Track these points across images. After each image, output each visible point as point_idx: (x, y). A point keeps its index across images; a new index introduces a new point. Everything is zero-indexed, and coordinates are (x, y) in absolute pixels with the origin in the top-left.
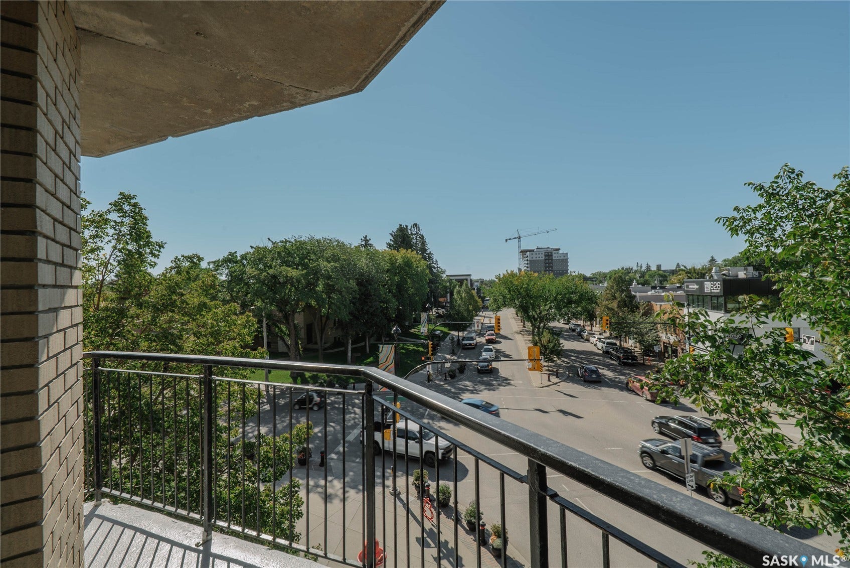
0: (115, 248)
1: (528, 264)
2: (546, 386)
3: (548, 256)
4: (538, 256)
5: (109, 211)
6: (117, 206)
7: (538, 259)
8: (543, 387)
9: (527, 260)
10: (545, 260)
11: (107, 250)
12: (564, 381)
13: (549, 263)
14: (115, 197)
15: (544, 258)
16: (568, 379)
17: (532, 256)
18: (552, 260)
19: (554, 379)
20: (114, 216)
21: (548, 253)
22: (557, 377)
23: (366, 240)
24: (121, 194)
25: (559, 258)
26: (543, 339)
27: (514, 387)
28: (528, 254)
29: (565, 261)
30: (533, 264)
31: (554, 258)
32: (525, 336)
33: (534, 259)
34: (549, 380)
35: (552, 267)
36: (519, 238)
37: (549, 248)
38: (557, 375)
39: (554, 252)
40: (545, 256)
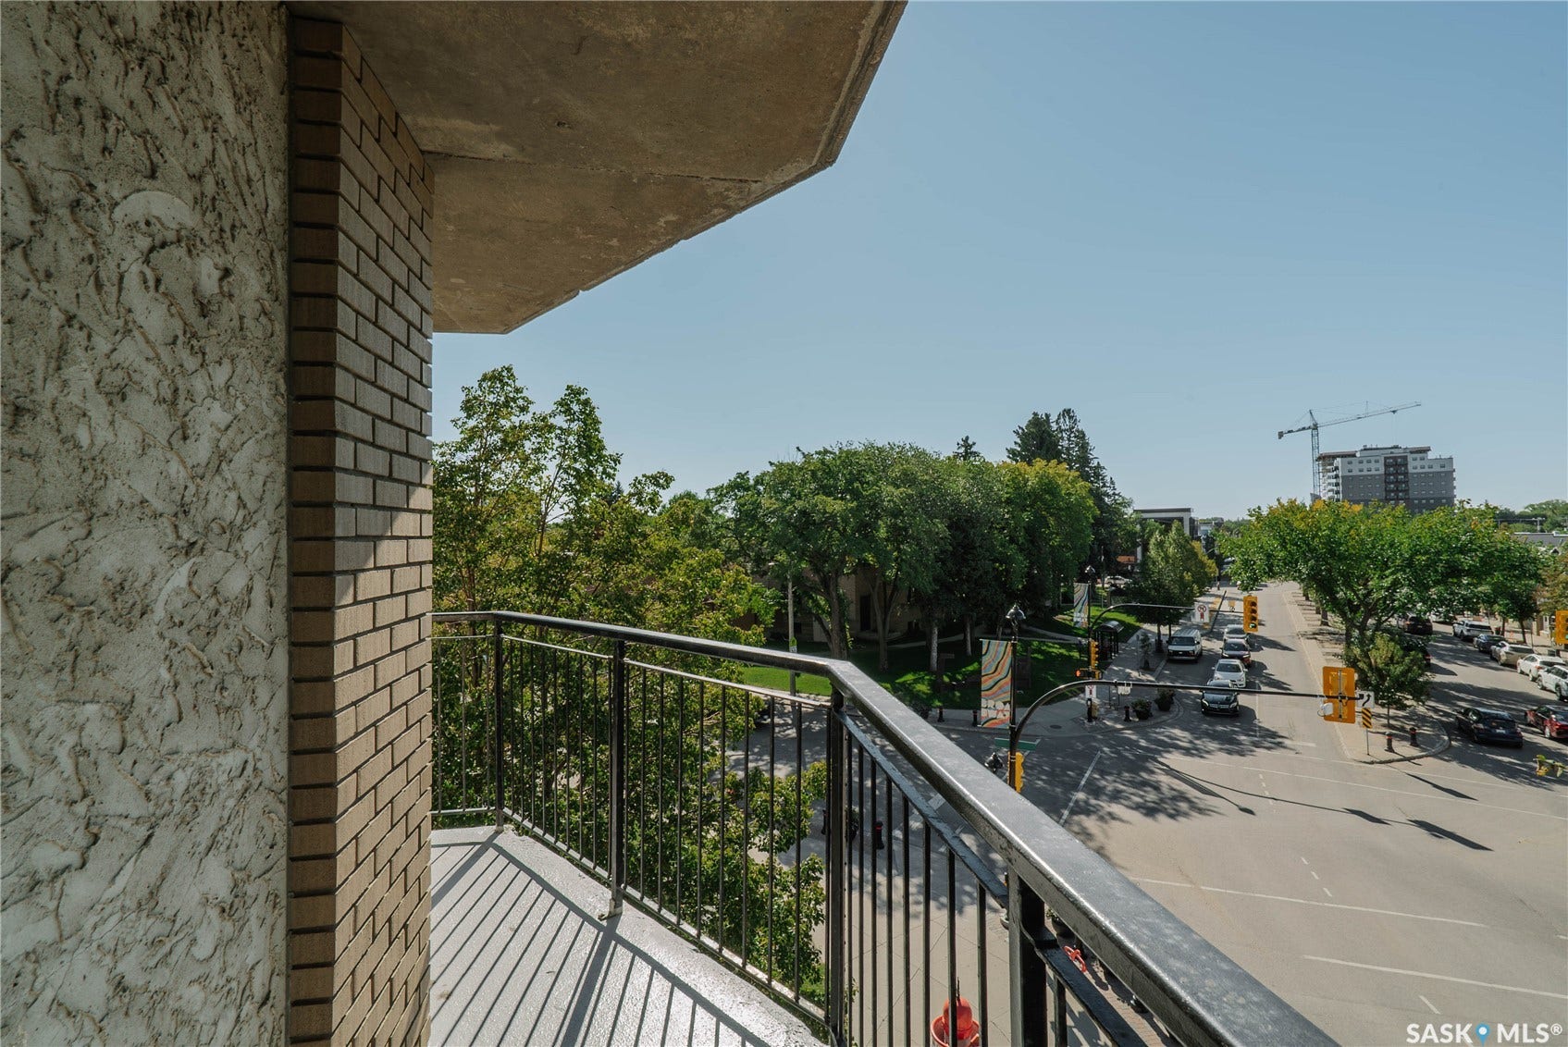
0: (560, 466)
1: (1337, 485)
2: (1381, 763)
3: (1396, 465)
4: (1365, 466)
5: (553, 415)
6: (564, 406)
7: (1365, 473)
8: (1372, 763)
9: (1337, 477)
10: (1387, 474)
11: (551, 469)
12: (1434, 756)
13: (1397, 482)
14: (561, 393)
15: (1382, 471)
16: (1446, 753)
17: (1350, 467)
18: (1406, 474)
19: (1404, 748)
20: (560, 421)
21: (1395, 458)
22: (1414, 744)
23: (967, 444)
24: (569, 387)
25: (1427, 470)
26: (1373, 654)
27: (1291, 754)
28: (1338, 462)
29: (1444, 475)
30: (1351, 487)
31: (1411, 470)
32: (1327, 645)
33: (1356, 472)
34: (1390, 749)
35: (1406, 491)
36: (1315, 427)
37: (1396, 447)
38: (1414, 739)
39: (1410, 457)
40: (1386, 466)
